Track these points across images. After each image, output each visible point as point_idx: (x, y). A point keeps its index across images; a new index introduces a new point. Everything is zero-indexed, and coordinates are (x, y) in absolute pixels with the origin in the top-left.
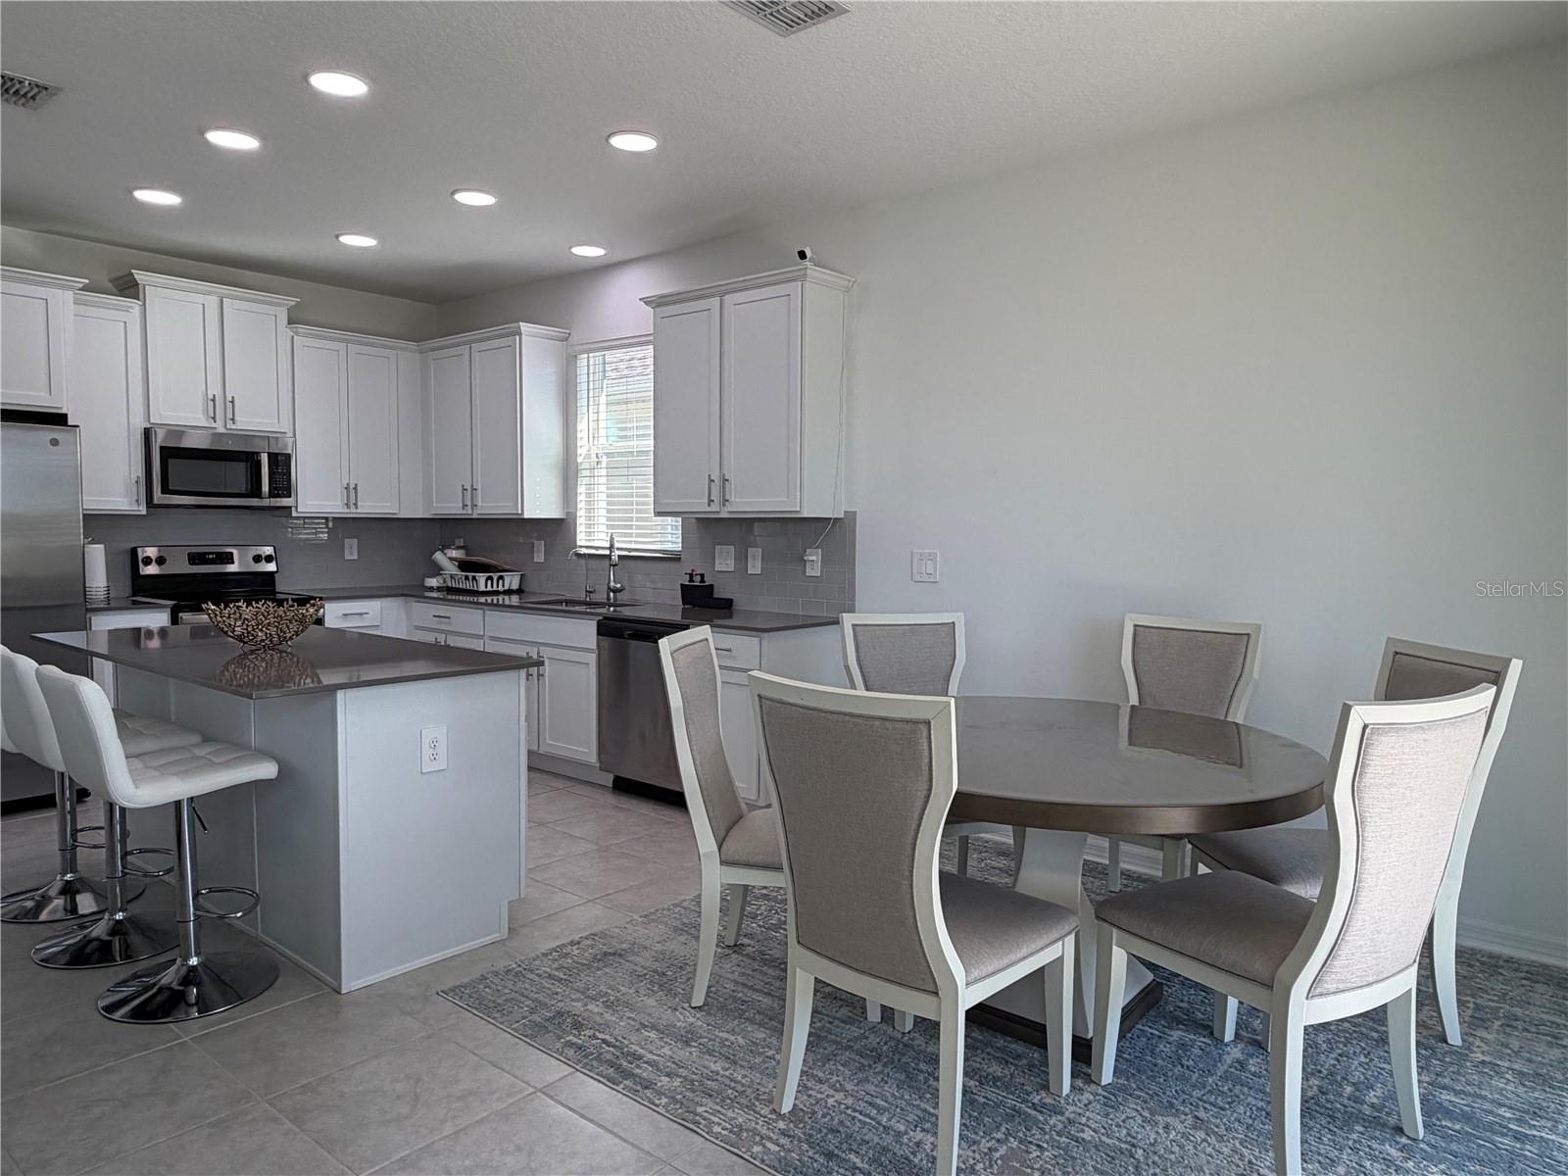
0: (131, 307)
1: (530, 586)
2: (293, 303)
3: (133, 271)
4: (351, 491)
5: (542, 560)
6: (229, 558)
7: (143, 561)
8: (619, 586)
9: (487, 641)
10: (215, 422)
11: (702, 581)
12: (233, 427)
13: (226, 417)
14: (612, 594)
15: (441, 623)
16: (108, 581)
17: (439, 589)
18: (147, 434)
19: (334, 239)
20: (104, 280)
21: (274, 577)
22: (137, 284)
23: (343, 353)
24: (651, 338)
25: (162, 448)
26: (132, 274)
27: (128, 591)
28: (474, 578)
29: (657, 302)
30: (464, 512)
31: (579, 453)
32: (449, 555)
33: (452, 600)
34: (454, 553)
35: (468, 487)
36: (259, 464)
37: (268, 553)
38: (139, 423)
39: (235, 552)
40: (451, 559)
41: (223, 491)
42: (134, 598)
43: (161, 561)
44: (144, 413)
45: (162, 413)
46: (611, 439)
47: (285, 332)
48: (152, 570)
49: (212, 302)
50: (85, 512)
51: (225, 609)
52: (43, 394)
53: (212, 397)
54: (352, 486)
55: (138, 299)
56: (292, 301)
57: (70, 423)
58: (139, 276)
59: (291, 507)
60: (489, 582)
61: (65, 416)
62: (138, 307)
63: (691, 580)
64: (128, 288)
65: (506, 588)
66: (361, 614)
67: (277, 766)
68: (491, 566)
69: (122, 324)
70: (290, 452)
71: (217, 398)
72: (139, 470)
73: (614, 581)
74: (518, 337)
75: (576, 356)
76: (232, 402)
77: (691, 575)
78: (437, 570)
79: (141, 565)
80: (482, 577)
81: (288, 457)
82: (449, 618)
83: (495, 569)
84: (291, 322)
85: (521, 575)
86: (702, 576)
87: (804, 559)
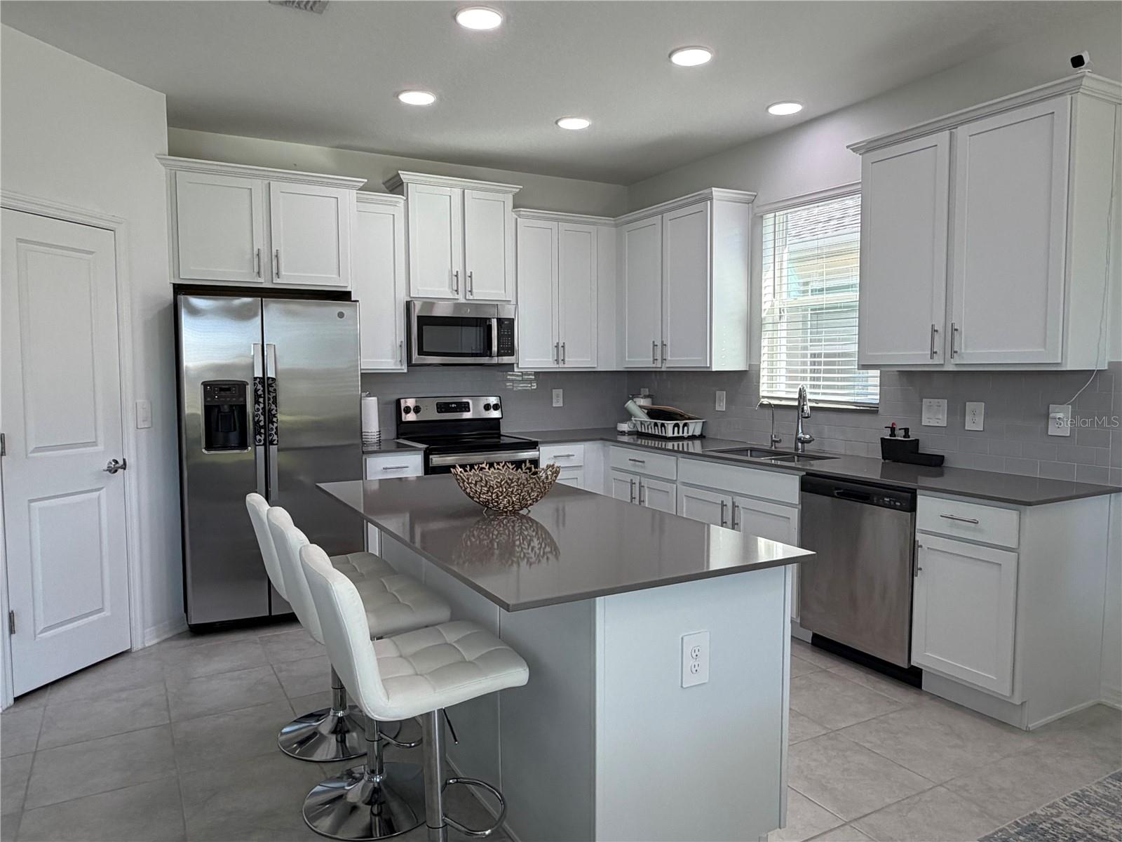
0: (397, 202)
1: (710, 434)
2: (518, 190)
3: (399, 172)
4: (560, 348)
5: (724, 410)
6: (465, 407)
7: (404, 410)
8: (808, 437)
9: (679, 486)
10: (458, 294)
11: (907, 435)
12: (471, 298)
13: (465, 291)
14: (800, 445)
15: (635, 466)
16: (379, 427)
17: (630, 433)
18: (408, 306)
19: (555, 125)
20: (379, 181)
21: (499, 423)
22: (402, 183)
23: (555, 230)
24: (860, 186)
25: (419, 318)
26: (399, 174)
27: (394, 435)
28: (663, 425)
29: (865, 149)
30: (654, 366)
31: (763, 308)
32: (638, 403)
33: (640, 445)
34: (642, 402)
35: (658, 343)
36: (490, 327)
37: (495, 402)
38: (403, 298)
39: (470, 402)
40: (641, 407)
41: (460, 351)
42: (398, 441)
43: (417, 410)
44: (406, 289)
45: (419, 288)
46: (792, 294)
47: (511, 215)
48: (411, 417)
49: (458, 191)
50: (363, 372)
51: (470, 470)
52: (334, 276)
53: (456, 274)
54: (561, 345)
55: (403, 195)
56: (516, 188)
57: (353, 299)
58: (405, 176)
59: (513, 364)
60: (676, 428)
61: (349, 293)
62: (403, 202)
63: (893, 434)
64: (395, 186)
65: (690, 434)
66: (568, 456)
67: (528, 670)
68: (677, 414)
69: (392, 216)
70: (513, 317)
71: (459, 275)
72: (402, 337)
73: (802, 432)
74: (709, 202)
75: (762, 217)
76: (470, 277)
77: (893, 429)
78: (628, 416)
79: (403, 414)
80: (670, 425)
81: (512, 321)
82: (643, 462)
83: (682, 417)
84: (515, 207)
85: (703, 422)
86: (908, 430)
87: (1047, 416)
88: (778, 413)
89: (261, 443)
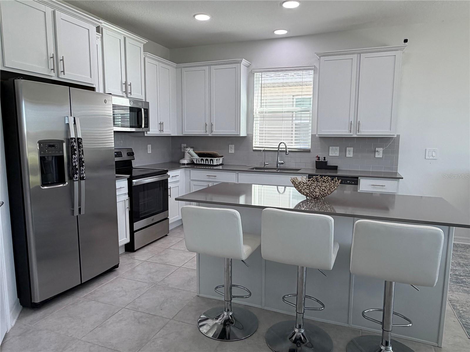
0: (98, 38)
5: (234, 152)
8: (282, 162)
10: (125, 94)
13: (128, 93)
14: (279, 164)
17: (189, 164)
23: (158, 66)
30: (205, 134)
31: (255, 111)
35: (208, 124)
36: (141, 113)
39: (122, 152)
40: (194, 152)
44: (103, 89)
45: (109, 89)
47: (143, 55)
49: (122, 39)
52: (89, 77)
55: (100, 33)
56: (145, 42)
61: (95, 88)
66: (176, 176)
69: (96, 45)
71: (126, 84)
73: (280, 160)
74: (239, 64)
75: (254, 74)
76: (130, 85)
81: (147, 110)
82: (214, 176)
85: (223, 158)
86: (325, 158)
87: (375, 151)
89: (77, 179)
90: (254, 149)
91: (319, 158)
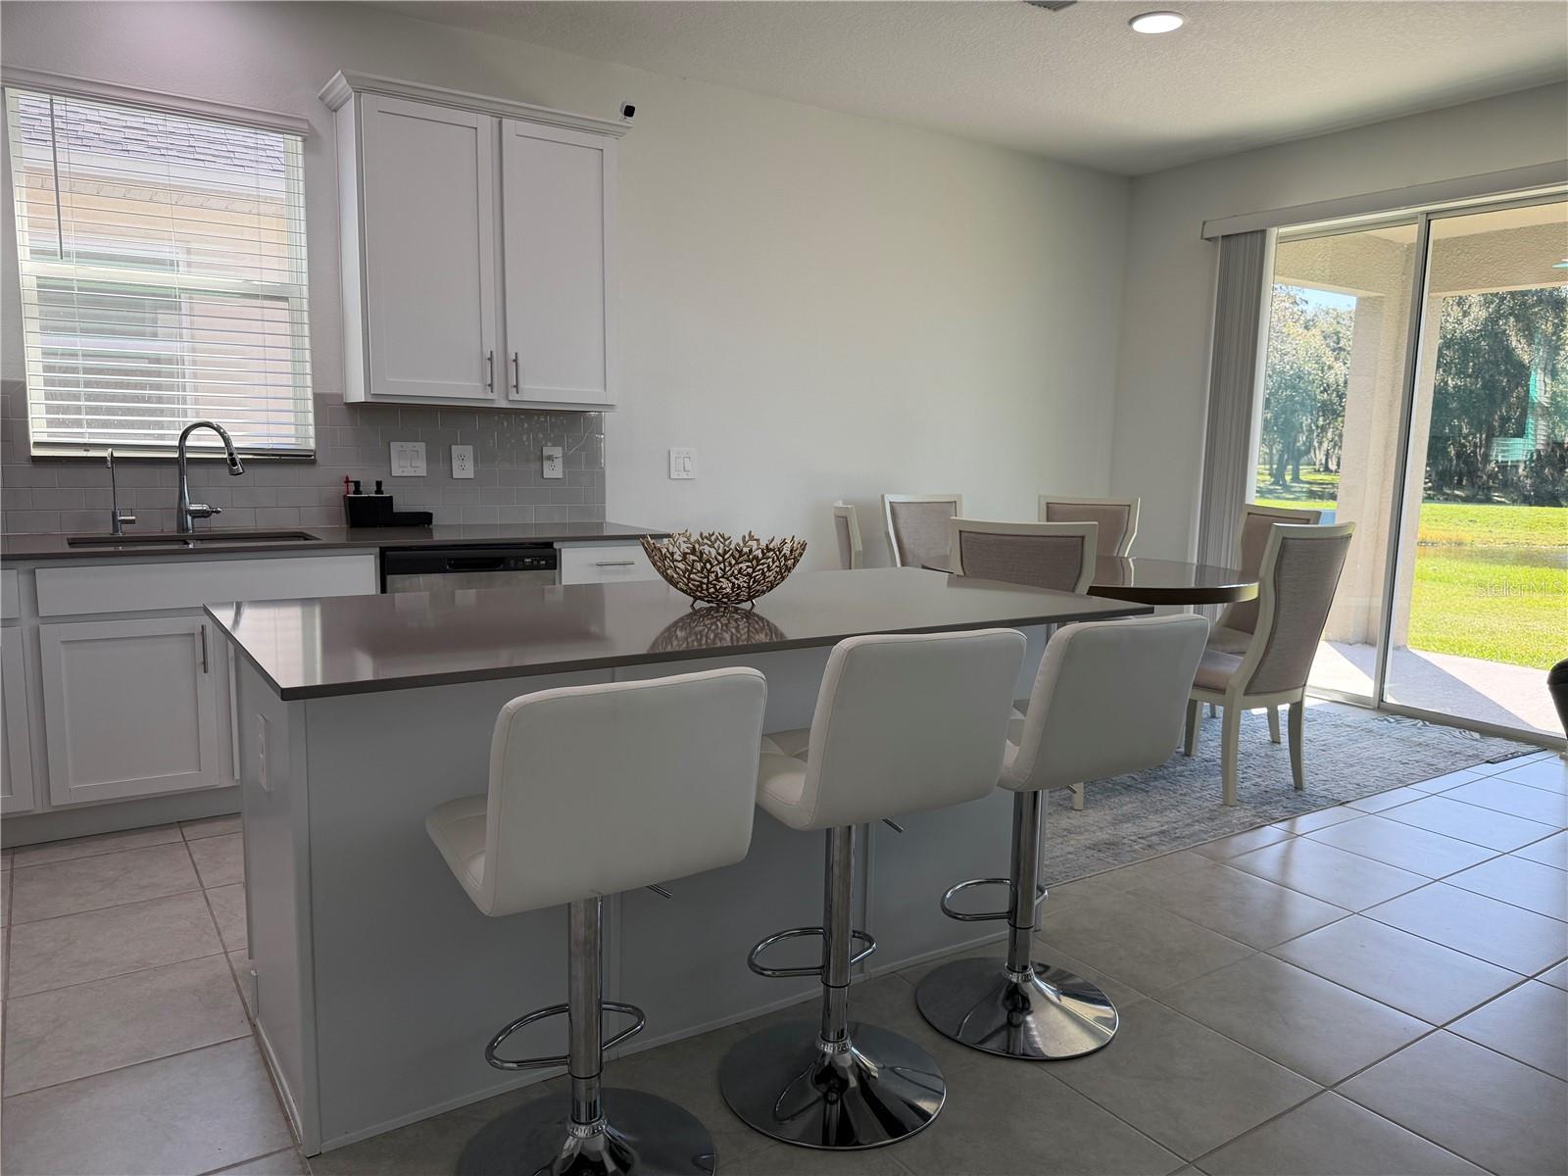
11: (379, 490)
14: (189, 519)
63: (359, 491)
86: (379, 484)
87: (541, 458)
88: (121, 472)
90: (36, 452)
91: (357, 484)
